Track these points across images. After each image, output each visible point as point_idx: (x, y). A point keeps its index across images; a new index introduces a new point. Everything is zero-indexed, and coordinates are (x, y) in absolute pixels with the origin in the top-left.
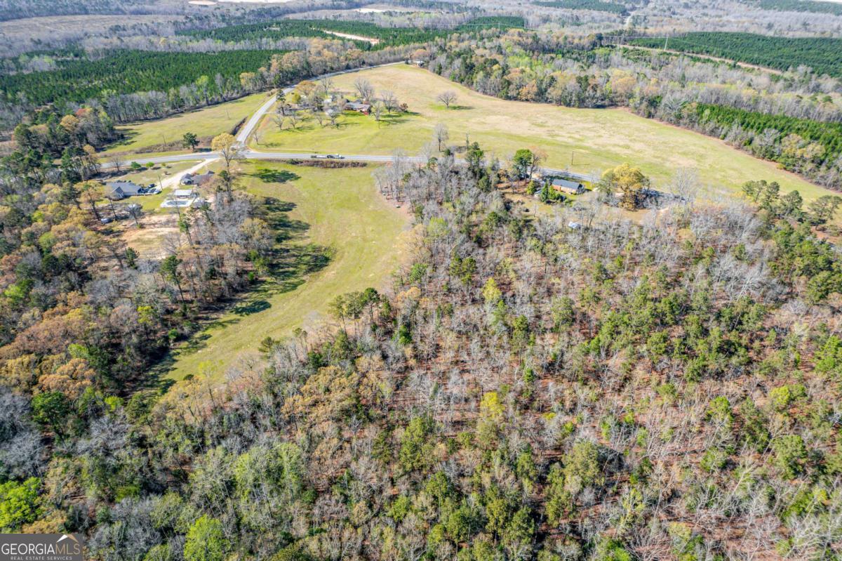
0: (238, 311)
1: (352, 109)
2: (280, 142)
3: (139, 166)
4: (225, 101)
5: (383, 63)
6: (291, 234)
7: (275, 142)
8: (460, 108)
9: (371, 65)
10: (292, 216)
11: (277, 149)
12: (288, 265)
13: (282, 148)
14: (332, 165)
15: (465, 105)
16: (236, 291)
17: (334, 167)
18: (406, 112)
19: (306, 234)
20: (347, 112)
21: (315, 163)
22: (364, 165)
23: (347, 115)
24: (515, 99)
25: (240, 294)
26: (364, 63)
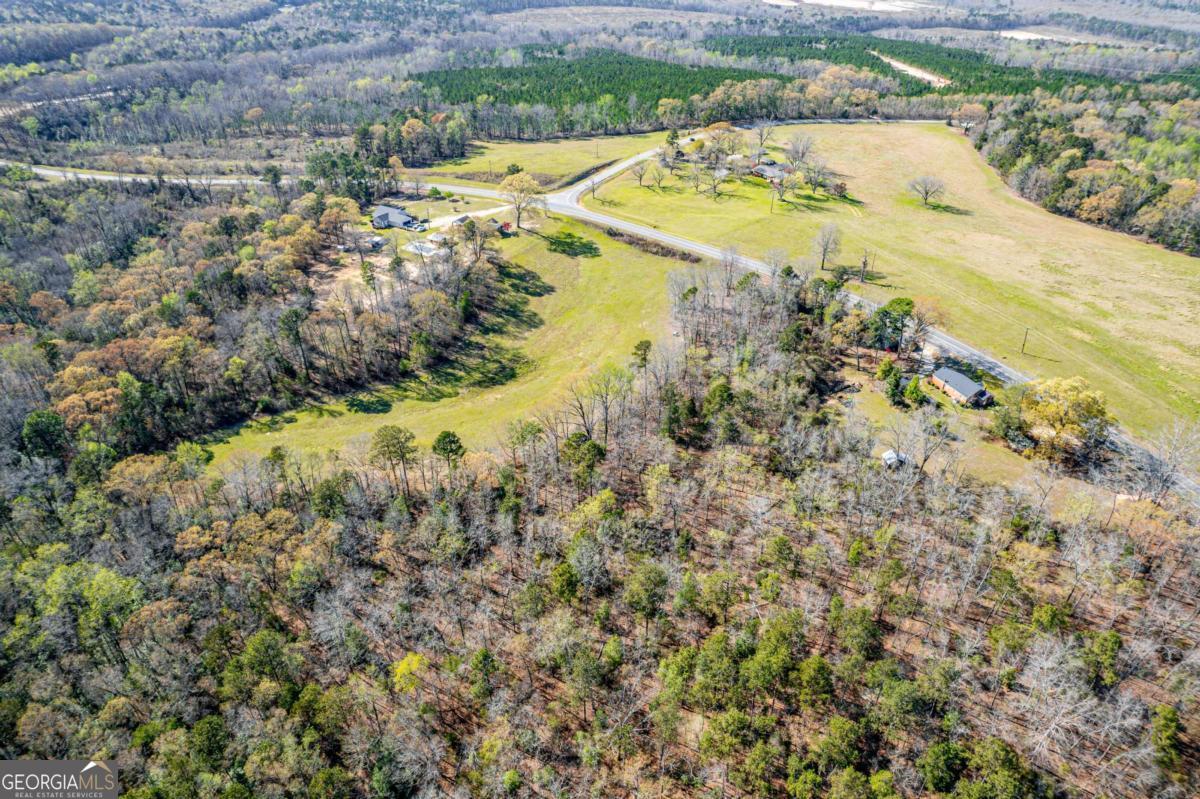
0: (352, 405)
1: (762, 176)
2: (623, 201)
3: (439, 193)
4: (629, 133)
5: (911, 117)
6: (510, 328)
7: (617, 201)
8: (947, 209)
9: (887, 117)
10: (534, 304)
11: (613, 210)
12: (464, 367)
13: (619, 211)
14: (655, 250)
15: (961, 207)
16: (376, 378)
17: (656, 253)
18: (845, 197)
19: (527, 334)
20: (750, 178)
21: (634, 241)
22: (697, 260)
23: (746, 182)
24: (1070, 214)
25: (377, 383)
26: (875, 112)
